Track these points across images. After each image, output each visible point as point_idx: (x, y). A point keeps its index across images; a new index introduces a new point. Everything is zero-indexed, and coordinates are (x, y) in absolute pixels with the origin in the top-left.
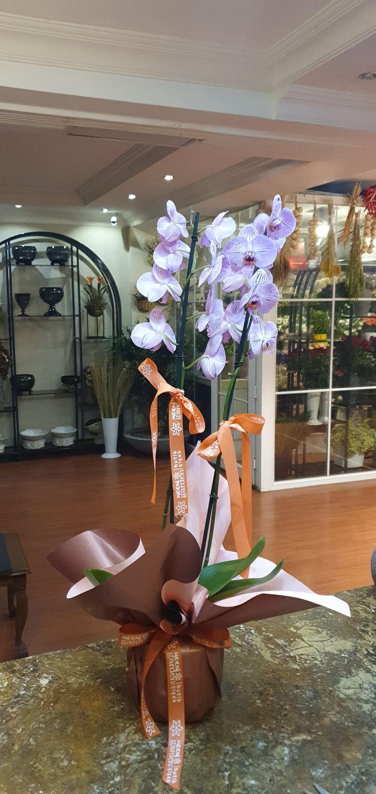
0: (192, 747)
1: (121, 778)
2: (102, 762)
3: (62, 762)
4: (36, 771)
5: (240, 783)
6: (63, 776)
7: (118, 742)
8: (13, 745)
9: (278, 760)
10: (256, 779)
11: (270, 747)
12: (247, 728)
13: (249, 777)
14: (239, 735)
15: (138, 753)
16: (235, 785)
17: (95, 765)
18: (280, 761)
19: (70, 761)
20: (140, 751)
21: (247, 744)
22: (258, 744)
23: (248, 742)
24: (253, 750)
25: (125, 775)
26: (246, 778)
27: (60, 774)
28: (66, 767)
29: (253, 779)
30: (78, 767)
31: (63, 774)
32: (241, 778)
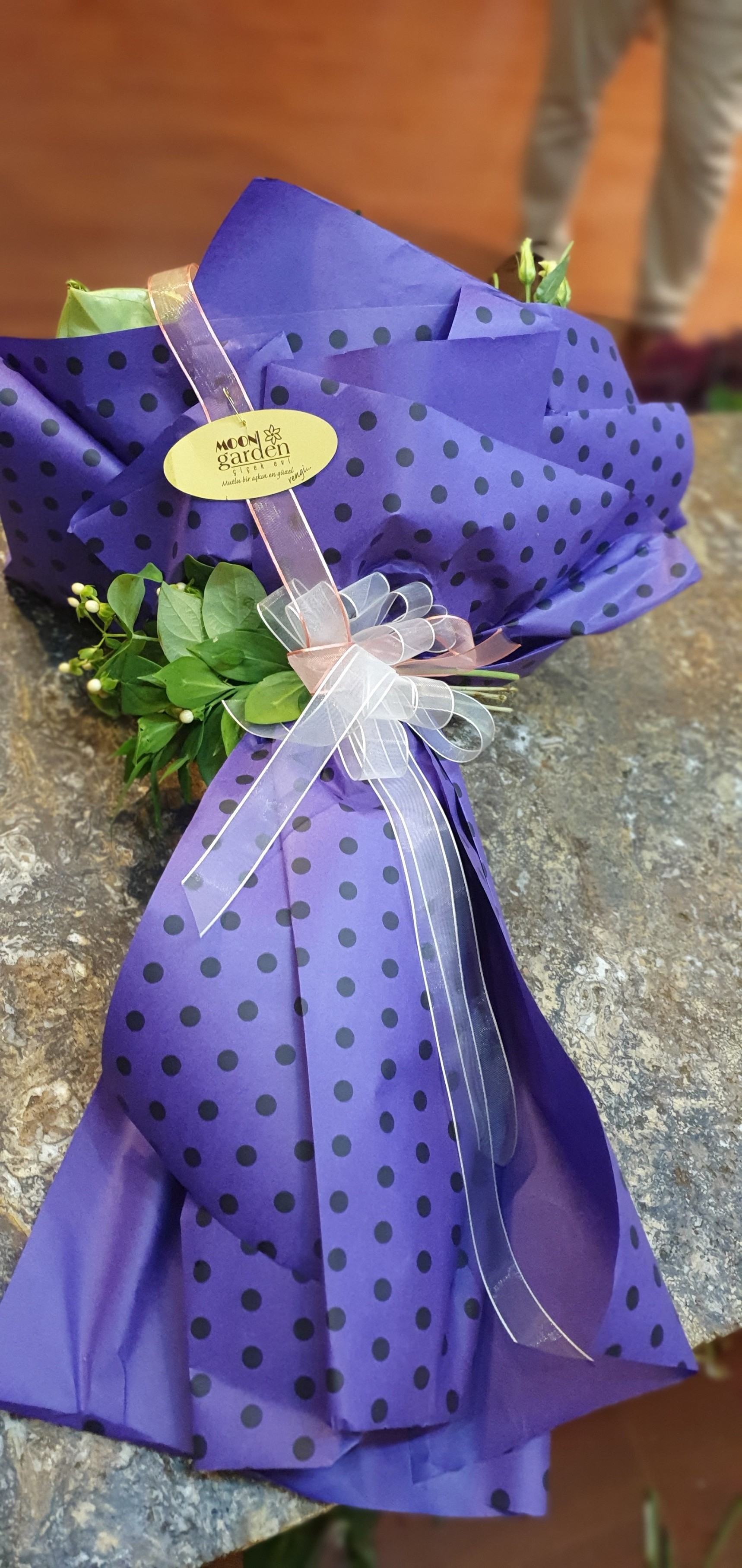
0: (562, 747)
5: (657, 842)
9: (724, 804)
10: (686, 838)
11: (709, 773)
12: (665, 722)
13: (673, 831)
14: (649, 736)
16: (647, 843)
18: (729, 806)
21: (667, 760)
22: (686, 763)
23: (668, 754)
24: (678, 773)
26: (667, 832)
29: (680, 836)
32: (659, 831)
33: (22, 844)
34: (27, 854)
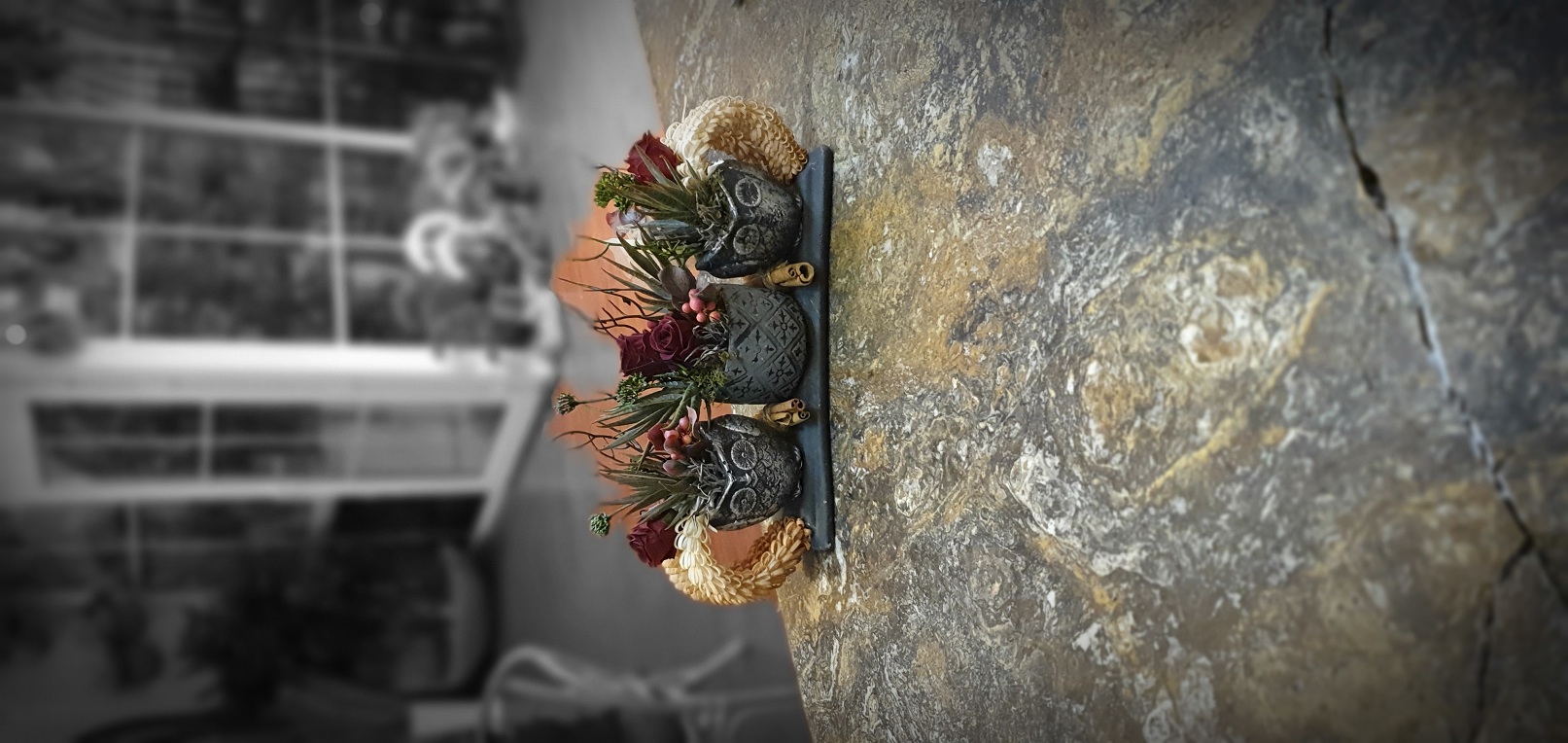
0: (847, 23)
1: (899, 117)
2: (881, 175)
3: (886, 252)
4: (903, 293)
6: (906, 231)
7: (853, 170)
8: (871, 374)
15: (864, 116)
17: (886, 183)
19: (884, 239)
20: (861, 114)
25: (893, 115)
27: (903, 241)
28: (893, 238)
30: (891, 215)
31: (903, 236)
33: (1017, 473)
34: (1022, 465)
